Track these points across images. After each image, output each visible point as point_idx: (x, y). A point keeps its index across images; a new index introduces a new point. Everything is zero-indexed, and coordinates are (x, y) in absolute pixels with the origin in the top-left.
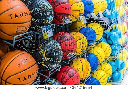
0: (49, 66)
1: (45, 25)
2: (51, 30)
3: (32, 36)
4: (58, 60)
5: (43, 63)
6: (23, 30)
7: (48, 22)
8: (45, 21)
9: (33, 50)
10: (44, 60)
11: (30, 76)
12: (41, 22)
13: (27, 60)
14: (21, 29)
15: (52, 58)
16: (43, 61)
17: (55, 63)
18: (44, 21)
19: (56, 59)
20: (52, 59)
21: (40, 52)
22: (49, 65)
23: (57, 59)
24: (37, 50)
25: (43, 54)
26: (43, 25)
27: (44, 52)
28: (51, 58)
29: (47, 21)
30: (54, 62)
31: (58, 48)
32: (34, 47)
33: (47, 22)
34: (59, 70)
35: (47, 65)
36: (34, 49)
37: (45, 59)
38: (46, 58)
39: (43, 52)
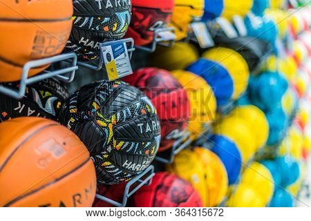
0: (124, 169)
1: (109, 39)
2: (125, 55)
3: (76, 67)
4: (150, 148)
5: (106, 160)
6: (52, 44)
7: (117, 29)
8: (110, 24)
9: (72, 120)
10: (109, 149)
11: (77, 198)
12: (97, 28)
13: (64, 144)
14: (47, 41)
15: (136, 141)
16: (108, 153)
17: (144, 157)
18: (106, 24)
19: (145, 145)
20: (135, 146)
21: (98, 125)
22: (126, 163)
23: (148, 143)
24: (86, 117)
25: (106, 131)
26: (104, 37)
27: (108, 123)
28: (130, 141)
29: (116, 25)
30: (139, 156)
31: (149, 110)
32: (73, 111)
33: (114, 29)
34: (148, 181)
35: (117, 165)
36: (74, 115)
37: (112, 146)
38: (115, 142)
39: (106, 124)
